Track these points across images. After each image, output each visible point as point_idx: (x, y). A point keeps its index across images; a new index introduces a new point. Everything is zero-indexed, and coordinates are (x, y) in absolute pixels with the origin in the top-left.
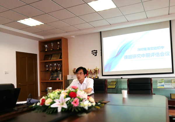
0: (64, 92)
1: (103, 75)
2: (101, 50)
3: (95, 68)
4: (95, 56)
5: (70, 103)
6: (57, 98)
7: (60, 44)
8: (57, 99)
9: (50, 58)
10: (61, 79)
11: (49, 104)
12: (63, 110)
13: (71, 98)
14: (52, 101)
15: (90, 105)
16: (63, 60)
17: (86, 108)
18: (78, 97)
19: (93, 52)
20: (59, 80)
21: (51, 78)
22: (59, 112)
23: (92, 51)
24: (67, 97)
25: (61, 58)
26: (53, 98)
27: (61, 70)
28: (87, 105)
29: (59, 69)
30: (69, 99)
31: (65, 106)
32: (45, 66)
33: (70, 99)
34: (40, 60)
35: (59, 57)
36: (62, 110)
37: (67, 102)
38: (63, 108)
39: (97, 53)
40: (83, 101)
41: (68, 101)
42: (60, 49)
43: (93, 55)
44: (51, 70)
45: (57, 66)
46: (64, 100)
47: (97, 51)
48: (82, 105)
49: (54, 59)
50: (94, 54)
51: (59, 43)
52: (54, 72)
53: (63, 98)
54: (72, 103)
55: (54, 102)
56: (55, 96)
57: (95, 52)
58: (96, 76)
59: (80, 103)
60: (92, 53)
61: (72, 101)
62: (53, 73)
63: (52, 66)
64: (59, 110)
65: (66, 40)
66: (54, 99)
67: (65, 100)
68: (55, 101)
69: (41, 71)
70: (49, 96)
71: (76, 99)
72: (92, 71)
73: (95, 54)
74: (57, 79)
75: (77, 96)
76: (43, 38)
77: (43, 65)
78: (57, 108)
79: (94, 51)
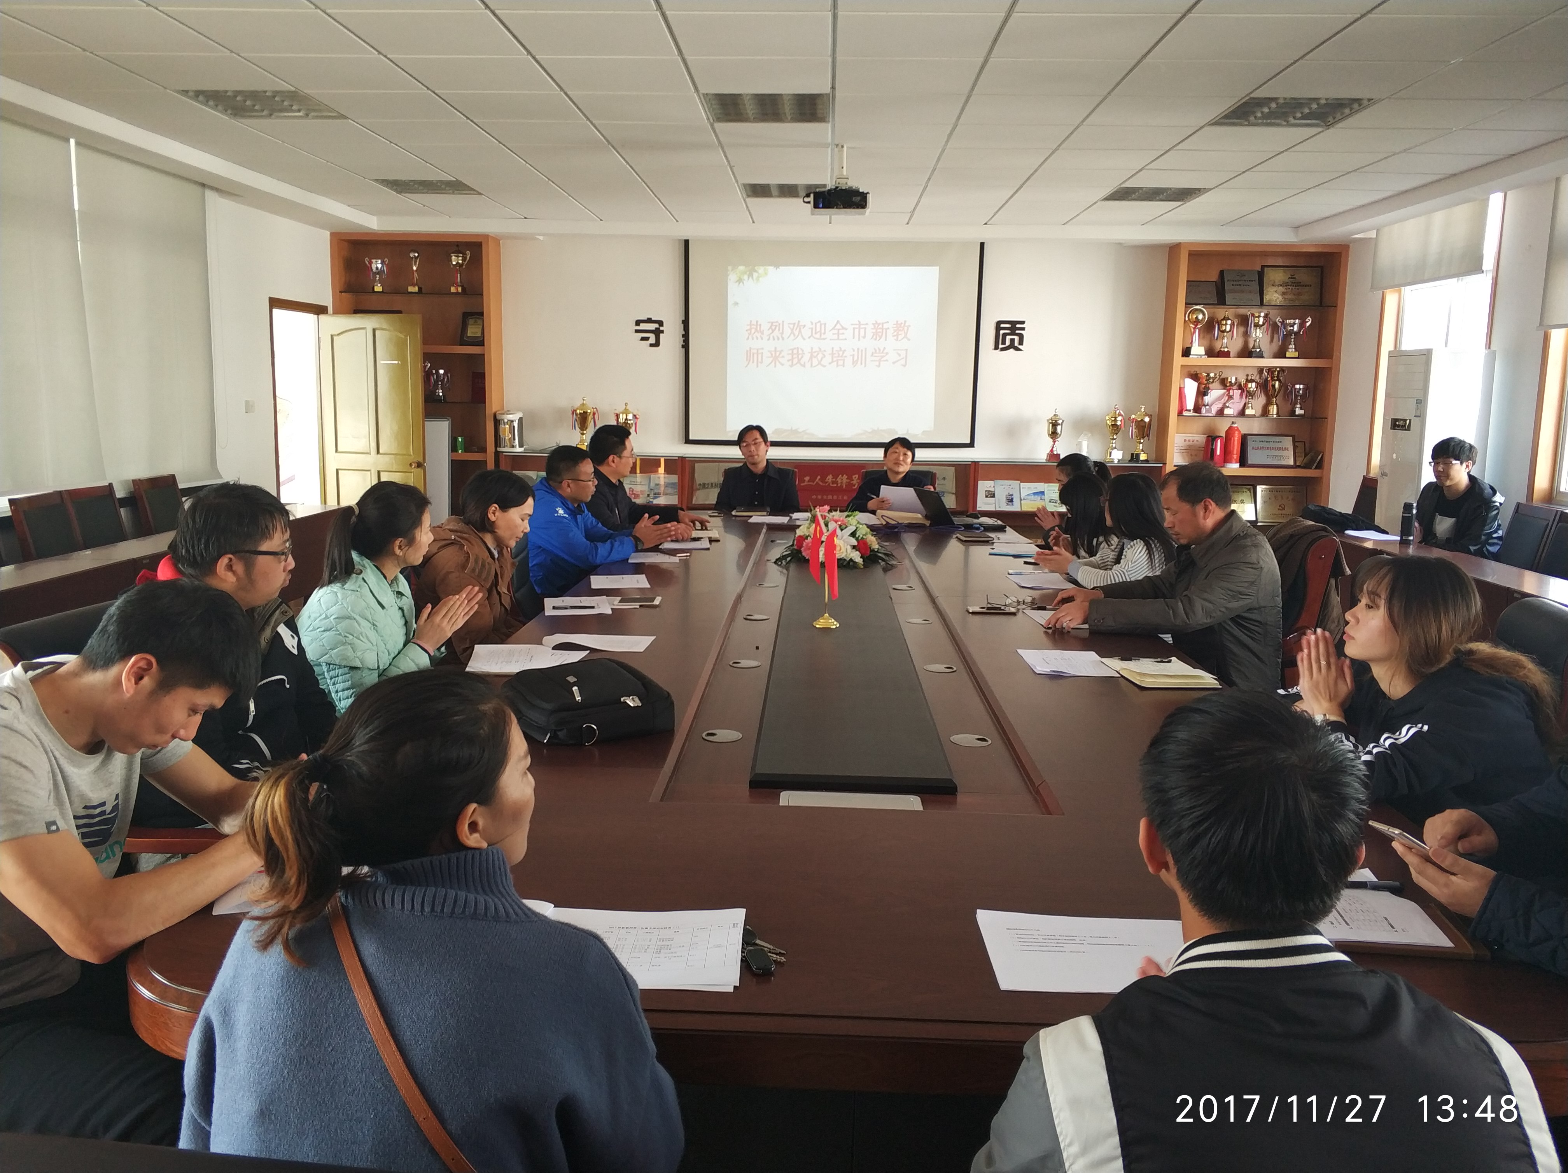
1: (688, 441)
2: (685, 322)
4: (651, 345)
7: (473, 269)
19: (643, 326)
23: (638, 323)
39: (662, 332)
42: (473, 292)
43: (643, 339)
47: (661, 323)
50: (647, 339)
51: (457, 260)
57: (653, 326)
60: (637, 331)
65: (496, 245)
73: (652, 336)
79: (649, 321)
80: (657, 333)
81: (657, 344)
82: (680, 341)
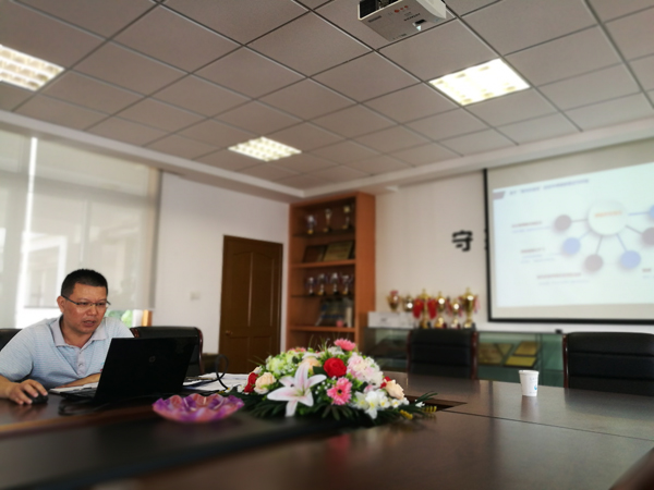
0: (309, 357)
1: (491, 320)
2: (487, 231)
3: (462, 293)
4: (464, 250)
5: (324, 392)
6: (288, 374)
7: (352, 214)
8: (289, 378)
9: (320, 257)
10: (349, 325)
11: (265, 391)
12: (302, 412)
13: (329, 377)
14: (274, 381)
15: (385, 404)
16: (359, 262)
17: (373, 413)
18: (348, 377)
19: (459, 237)
20: (345, 325)
21: (320, 320)
22: (290, 418)
23: (455, 235)
24: (316, 371)
25: (352, 256)
26: (278, 372)
27: (351, 295)
28: (376, 405)
29: (346, 291)
30: (321, 378)
31: (308, 401)
32: (305, 281)
33: (325, 381)
34: (293, 261)
35: (347, 254)
36: (297, 413)
37: (314, 389)
38: (300, 406)
39: (471, 240)
40: (365, 390)
41: (320, 384)
42: (352, 229)
43: (459, 246)
44: (321, 292)
45: (340, 281)
46: (307, 381)
47: (470, 233)
48: (359, 404)
49: (332, 258)
51: (347, 210)
52: (330, 300)
53: (306, 375)
54: (329, 393)
55: (278, 385)
56: (285, 367)
57: (464, 237)
58: (468, 321)
59: (354, 396)
60: (454, 241)
61: (330, 387)
62: (327, 304)
63: (323, 282)
64: (291, 411)
65: (371, 199)
66: (282, 375)
67: (310, 382)
68: (281, 381)
69: (292, 296)
70: (268, 367)
71: (342, 381)
72: (452, 302)
73: (464, 245)
74: (340, 323)
75: (348, 372)
76: (301, 194)
77: (300, 275)
78: (284, 404)
79: (462, 233)
80: (468, 240)
81: (467, 249)
82: (483, 245)
